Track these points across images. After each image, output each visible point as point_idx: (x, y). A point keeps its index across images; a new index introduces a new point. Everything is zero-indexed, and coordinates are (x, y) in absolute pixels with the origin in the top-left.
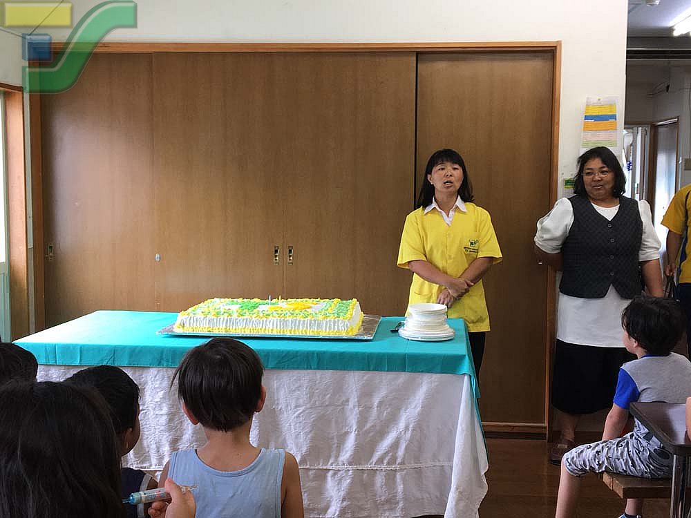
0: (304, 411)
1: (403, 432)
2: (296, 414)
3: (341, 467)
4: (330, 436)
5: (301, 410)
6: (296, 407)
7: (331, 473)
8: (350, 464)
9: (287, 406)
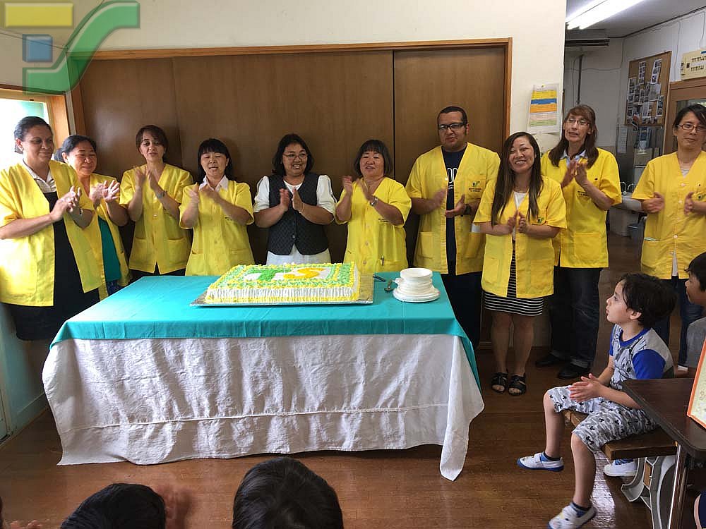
0: (320, 368)
1: (403, 382)
2: (313, 371)
3: (352, 411)
4: (343, 387)
5: (318, 367)
6: (312, 365)
7: (343, 416)
8: (360, 408)
9: (305, 365)
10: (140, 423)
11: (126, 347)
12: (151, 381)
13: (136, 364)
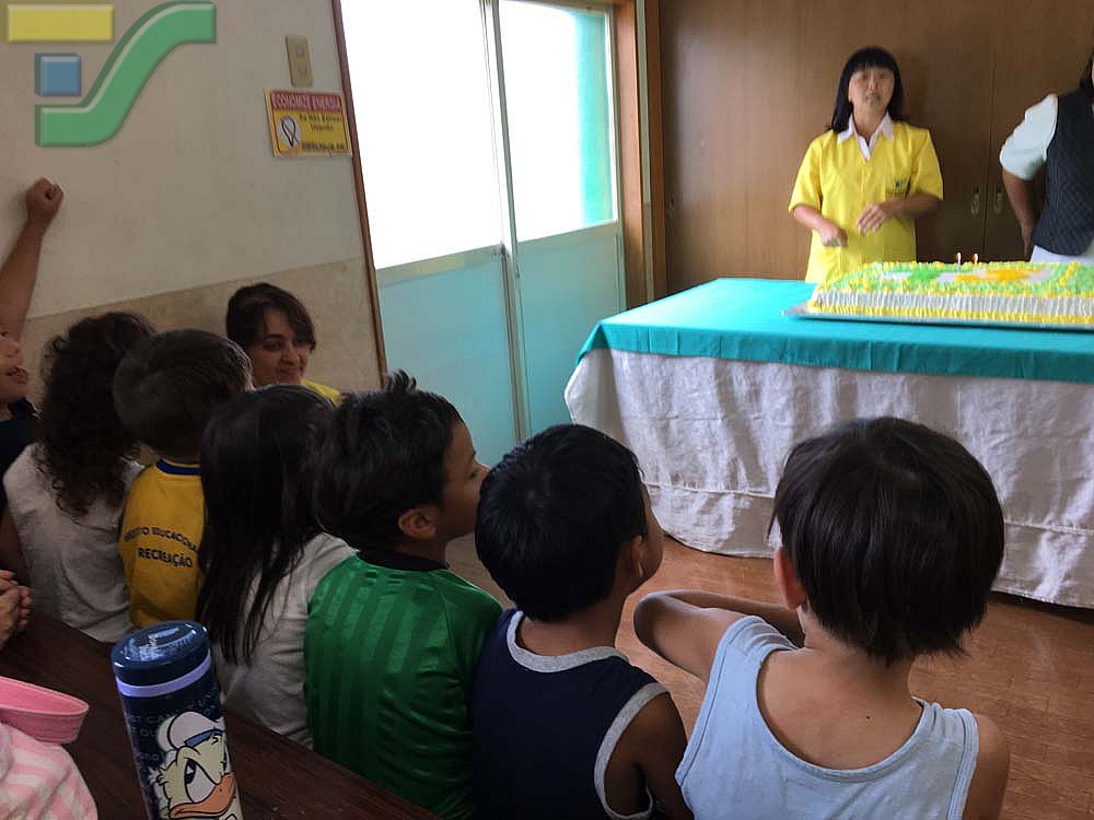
0: (1006, 440)
2: (993, 443)
3: (1066, 529)
4: (1050, 481)
5: (1003, 437)
6: (993, 432)
7: (1046, 536)
8: (1083, 526)
9: (977, 431)
10: (687, 488)
11: (677, 368)
12: (709, 425)
13: (689, 396)
